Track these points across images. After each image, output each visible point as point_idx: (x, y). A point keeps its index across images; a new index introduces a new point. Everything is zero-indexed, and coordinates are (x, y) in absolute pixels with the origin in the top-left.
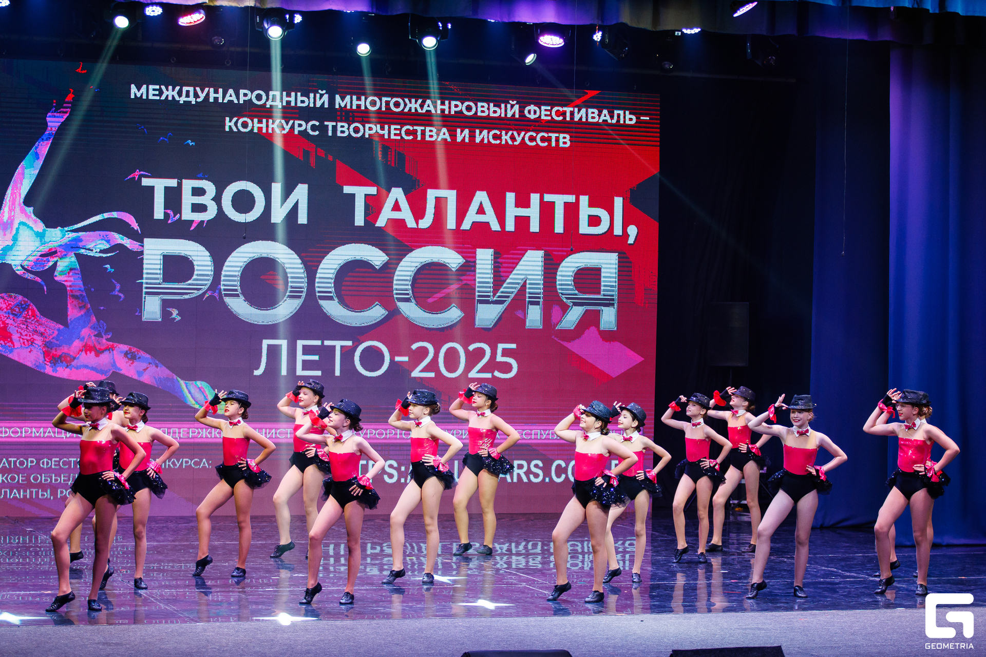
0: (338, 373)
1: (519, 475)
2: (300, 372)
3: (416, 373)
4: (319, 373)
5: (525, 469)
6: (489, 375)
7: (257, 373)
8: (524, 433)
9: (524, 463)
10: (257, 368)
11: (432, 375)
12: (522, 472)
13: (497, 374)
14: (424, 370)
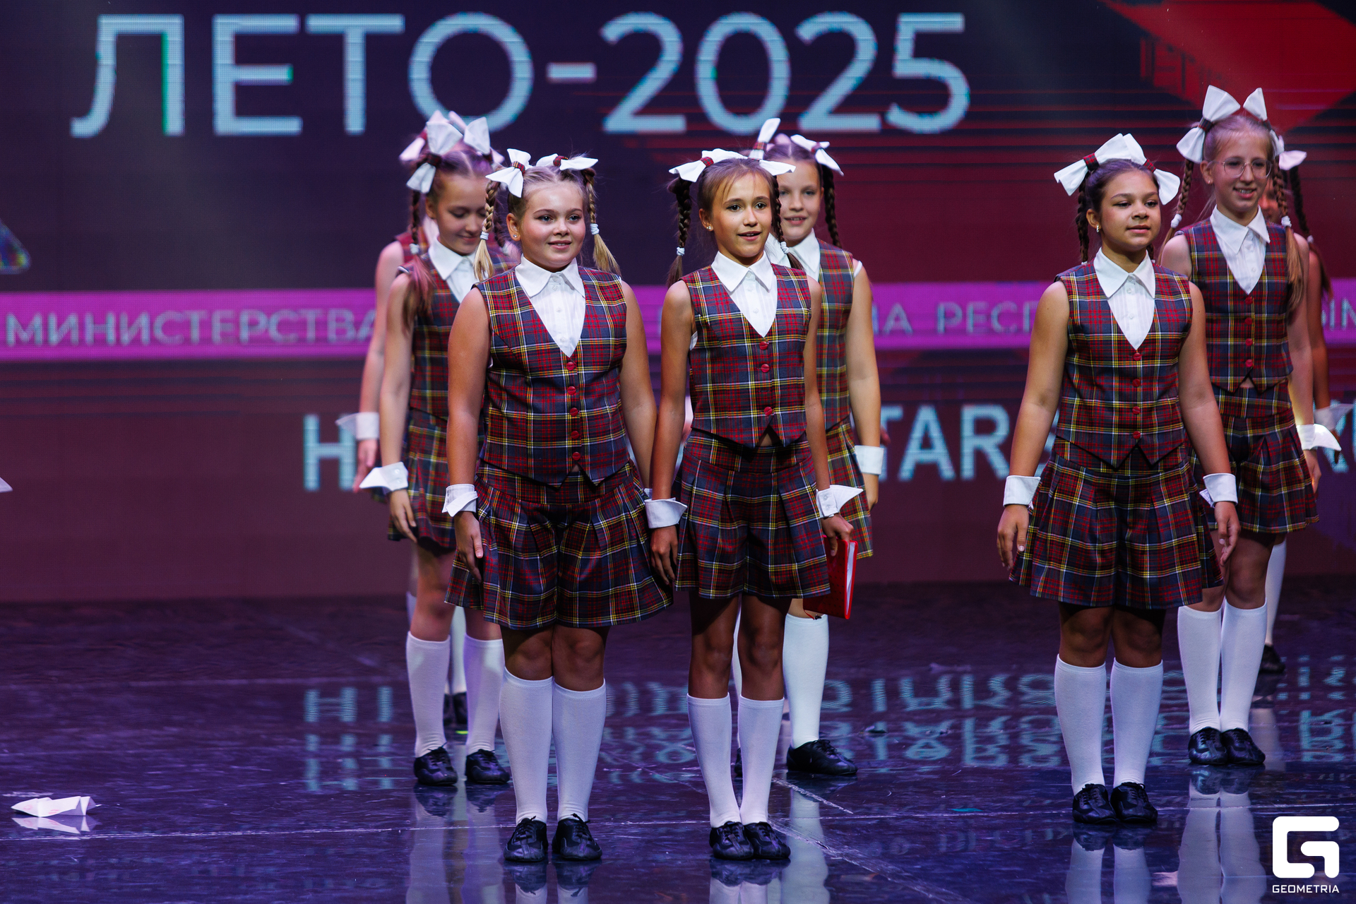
0: (355, 121)
1: (980, 456)
2: (227, 121)
3: (622, 120)
4: (290, 126)
5: (1002, 431)
6: (869, 123)
7: (86, 127)
8: (995, 313)
9: (998, 414)
10: (84, 110)
11: (674, 124)
12: (989, 444)
13: (898, 117)
14: (653, 107)
